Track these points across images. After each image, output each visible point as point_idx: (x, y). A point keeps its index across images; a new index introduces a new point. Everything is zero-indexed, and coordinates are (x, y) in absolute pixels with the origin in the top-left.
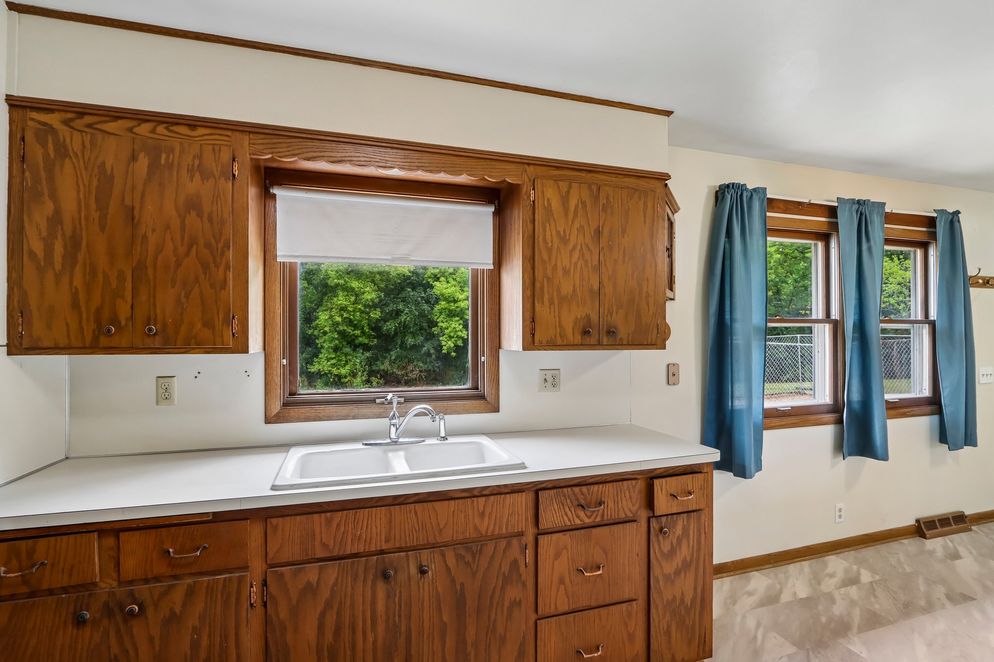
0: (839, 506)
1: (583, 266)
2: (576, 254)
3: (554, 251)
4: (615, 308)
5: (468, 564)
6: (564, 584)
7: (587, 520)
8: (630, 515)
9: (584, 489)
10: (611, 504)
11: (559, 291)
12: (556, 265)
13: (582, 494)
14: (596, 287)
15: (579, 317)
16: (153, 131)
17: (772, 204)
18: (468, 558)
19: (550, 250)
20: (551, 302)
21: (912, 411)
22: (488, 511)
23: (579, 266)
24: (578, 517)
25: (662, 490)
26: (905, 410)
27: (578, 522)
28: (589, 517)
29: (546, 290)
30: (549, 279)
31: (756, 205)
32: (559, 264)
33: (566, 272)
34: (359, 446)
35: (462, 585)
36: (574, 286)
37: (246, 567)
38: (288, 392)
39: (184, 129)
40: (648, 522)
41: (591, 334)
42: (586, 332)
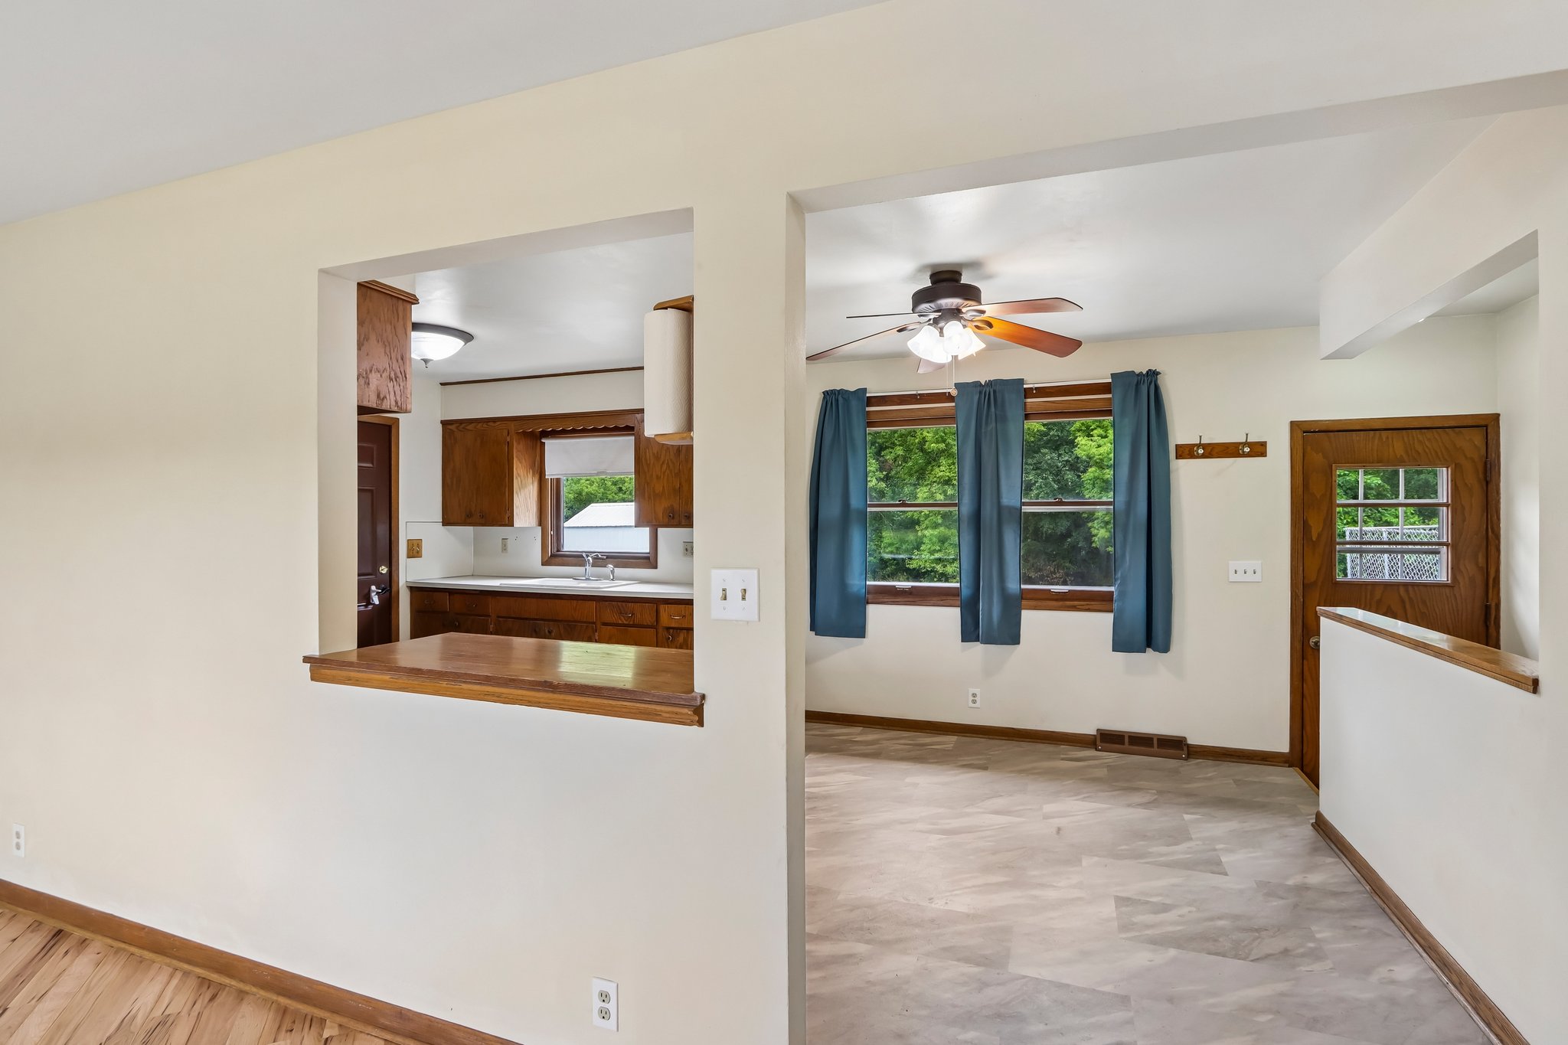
0: (972, 690)
1: (669, 474)
2: (665, 466)
3: (651, 465)
5: (568, 633)
7: (625, 622)
8: (649, 624)
9: (624, 604)
10: (639, 616)
11: (654, 490)
12: (652, 475)
13: (625, 606)
14: (677, 486)
15: (667, 507)
16: (482, 426)
17: (871, 401)
18: (569, 630)
19: (648, 465)
20: (649, 497)
21: (1088, 605)
23: (666, 474)
25: (665, 611)
26: (1076, 603)
27: (620, 622)
28: (626, 621)
29: (646, 490)
30: (648, 484)
31: (854, 403)
32: (654, 473)
33: (658, 478)
36: (663, 487)
37: (489, 616)
38: (555, 549)
39: (491, 424)
40: (660, 630)
41: (673, 518)
42: (670, 516)
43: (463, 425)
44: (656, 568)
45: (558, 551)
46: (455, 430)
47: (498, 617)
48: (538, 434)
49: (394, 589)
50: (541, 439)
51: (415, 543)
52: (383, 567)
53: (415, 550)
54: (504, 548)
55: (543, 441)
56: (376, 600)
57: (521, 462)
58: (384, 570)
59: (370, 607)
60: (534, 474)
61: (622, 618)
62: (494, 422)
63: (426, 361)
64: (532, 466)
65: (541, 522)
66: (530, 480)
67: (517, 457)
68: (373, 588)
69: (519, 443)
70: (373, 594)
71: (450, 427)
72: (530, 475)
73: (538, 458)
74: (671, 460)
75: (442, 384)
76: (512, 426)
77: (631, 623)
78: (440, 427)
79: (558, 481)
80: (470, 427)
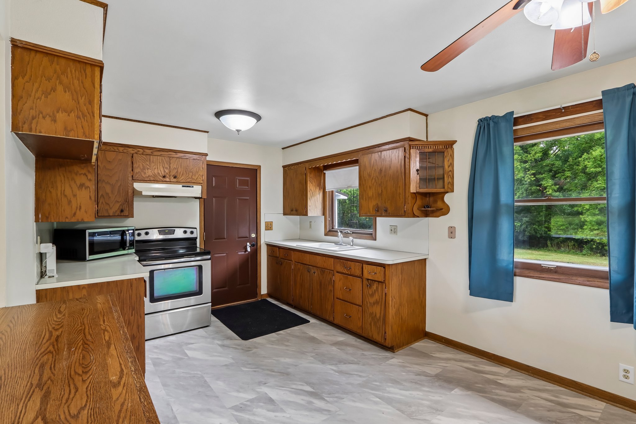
1: (376, 185)
2: (374, 180)
3: (367, 180)
4: (387, 200)
5: (322, 274)
6: (341, 290)
7: (347, 273)
8: (359, 275)
9: (346, 262)
10: (353, 270)
11: (368, 195)
12: (367, 186)
13: (345, 263)
14: (380, 192)
15: (374, 204)
16: (296, 167)
18: (322, 273)
19: (365, 180)
20: (366, 198)
22: (326, 261)
23: (374, 185)
24: (345, 271)
25: (366, 269)
27: (344, 272)
28: (347, 271)
29: (364, 195)
30: (365, 191)
31: (503, 124)
32: (368, 186)
33: (370, 187)
34: (334, 244)
35: (321, 280)
36: (373, 193)
37: (292, 261)
38: (331, 228)
39: (300, 165)
40: (364, 280)
41: (378, 211)
42: (376, 210)
43: (290, 167)
44: (376, 240)
45: (333, 228)
46: (287, 170)
47: (295, 262)
48: (322, 168)
49: (259, 245)
50: (324, 170)
51: (269, 223)
52: (254, 234)
53: (269, 227)
54: (310, 227)
55: (324, 172)
56: (249, 249)
57: (312, 183)
58: (253, 235)
59: (247, 252)
60: (320, 189)
61: (345, 270)
62: (301, 164)
63: (238, 131)
64: (319, 185)
65: (324, 214)
66: (317, 192)
67: (309, 181)
68: (248, 244)
69: (311, 174)
70: (248, 247)
71: (286, 168)
72: (318, 190)
73: (322, 181)
74: (377, 176)
75: (283, 149)
76: (307, 165)
77: (349, 273)
78: (282, 170)
79: (332, 192)
80: (292, 168)
